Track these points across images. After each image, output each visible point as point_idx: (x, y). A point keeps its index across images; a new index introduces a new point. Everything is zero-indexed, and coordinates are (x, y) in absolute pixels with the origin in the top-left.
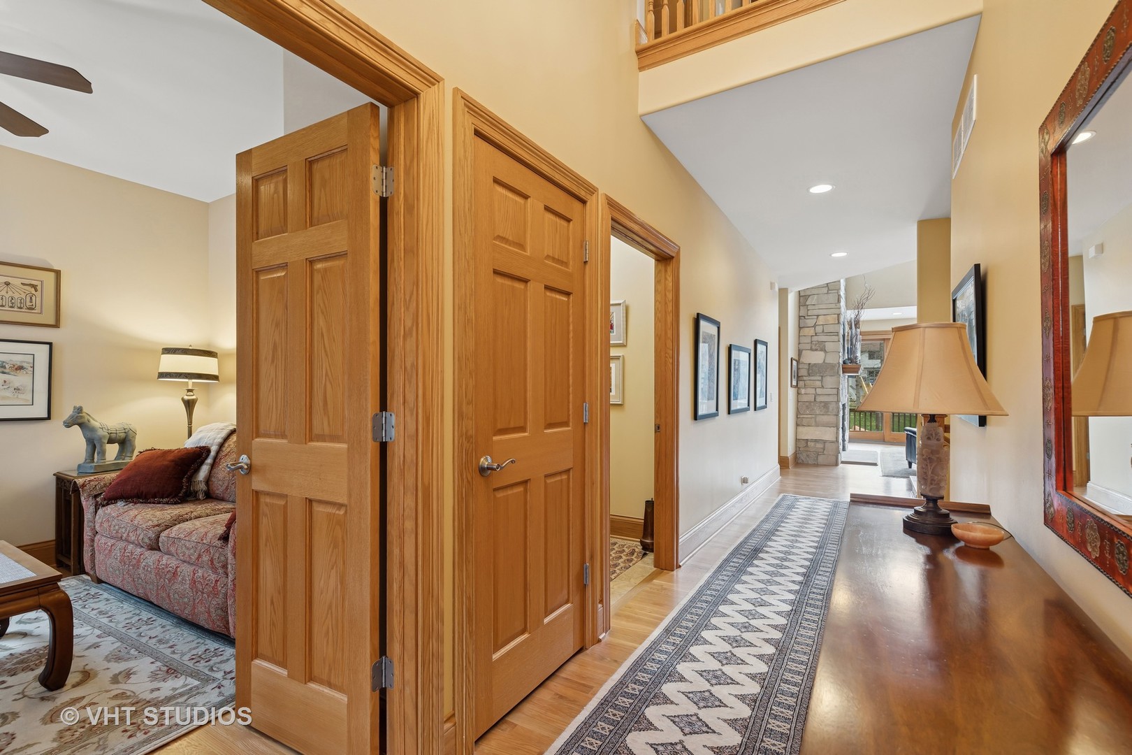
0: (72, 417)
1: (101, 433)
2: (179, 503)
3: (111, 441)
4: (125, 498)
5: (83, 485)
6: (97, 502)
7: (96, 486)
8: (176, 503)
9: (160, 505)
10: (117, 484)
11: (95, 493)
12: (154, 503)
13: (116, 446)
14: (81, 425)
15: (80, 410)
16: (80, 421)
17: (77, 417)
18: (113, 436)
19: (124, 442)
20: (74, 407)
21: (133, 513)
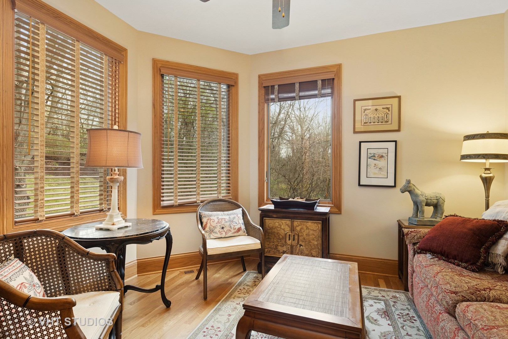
0: (405, 186)
1: (422, 198)
2: (477, 272)
3: (428, 205)
4: (432, 253)
5: (407, 234)
6: (414, 249)
7: (414, 236)
8: (474, 271)
9: (459, 268)
10: (427, 239)
11: (414, 241)
12: (454, 264)
13: (432, 208)
14: (410, 192)
15: (409, 182)
16: (409, 189)
17: (407, 186)
18: (429, 201)
19: (437, 206)
20: (406, 180)
21: (436, 269)
